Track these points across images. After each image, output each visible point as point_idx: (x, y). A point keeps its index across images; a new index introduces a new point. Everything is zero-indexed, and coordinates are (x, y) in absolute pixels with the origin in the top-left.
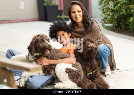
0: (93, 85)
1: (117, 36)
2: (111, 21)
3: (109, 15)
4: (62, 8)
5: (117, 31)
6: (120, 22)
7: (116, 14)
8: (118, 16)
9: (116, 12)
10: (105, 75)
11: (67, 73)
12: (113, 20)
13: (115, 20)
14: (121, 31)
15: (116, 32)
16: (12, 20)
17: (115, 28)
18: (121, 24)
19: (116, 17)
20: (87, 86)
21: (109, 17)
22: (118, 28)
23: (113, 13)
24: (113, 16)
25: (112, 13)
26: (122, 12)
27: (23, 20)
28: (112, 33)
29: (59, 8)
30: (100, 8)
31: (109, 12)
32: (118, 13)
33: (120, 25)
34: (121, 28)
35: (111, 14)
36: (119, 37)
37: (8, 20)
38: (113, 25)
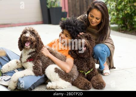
0: (89, 83)
2: (116, 21)
4: (67, 10)
5: (123, 31)
6: (126, 22)
7: (121, 13)
8: (123, 15)
9: (120, 11)
10: (103, 74)
11: (56, 72)
12: (118, 19)
13: (120, 20)
14: (127, 31)
16: (14, 24)
17: (121, 29)
18: (127, 23)
19: (121, 16)
20: (82, 84)
21: (114, 17)
23: (118, 12)
24: (118, 15)
25: (116, 12)
26: (127, 11)
27: (26, 23)
28: (118, 33)
29: (63, 10)
31: (114, 11)
32: (123, 12)
33: (125, 25)
34: (127, 28)
35: (115, 14)
37: (10, 24)
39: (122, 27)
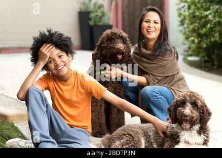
1: (204, 77)
2: (196, 52)
3: (193, 42)
5: (207, 69)
6: (211, 54)
7: (205, 41)
8: (207, 44)
9: (204, 38)
12: (201, 50)
13: (203, 50)
14: (213, 69)
15: (205, 71)
17: (203, 64)
18: (214, 57)
19: (205, 46)
21: (193, 45)
22: (207, 64)
23: (200, 39)
24: (200, 43)
25: (198, 38)
28: (198, 71)
30: (181, 31)
31: (194, 37)
32: (207, 38)
33: (211, 58)
34: (213, 64)
35: (196, 41)
36: (207, 78)
38: (201, 60)
39: (206, 62)
